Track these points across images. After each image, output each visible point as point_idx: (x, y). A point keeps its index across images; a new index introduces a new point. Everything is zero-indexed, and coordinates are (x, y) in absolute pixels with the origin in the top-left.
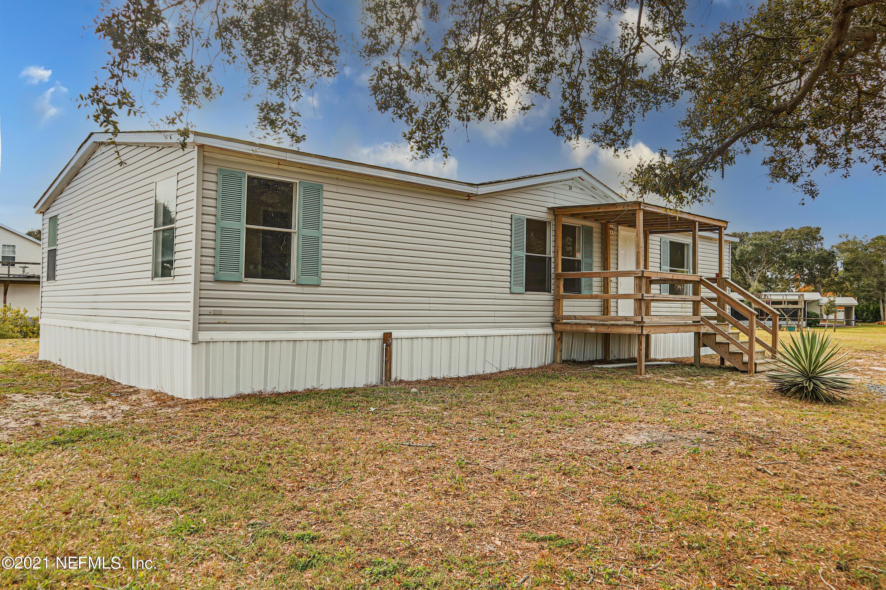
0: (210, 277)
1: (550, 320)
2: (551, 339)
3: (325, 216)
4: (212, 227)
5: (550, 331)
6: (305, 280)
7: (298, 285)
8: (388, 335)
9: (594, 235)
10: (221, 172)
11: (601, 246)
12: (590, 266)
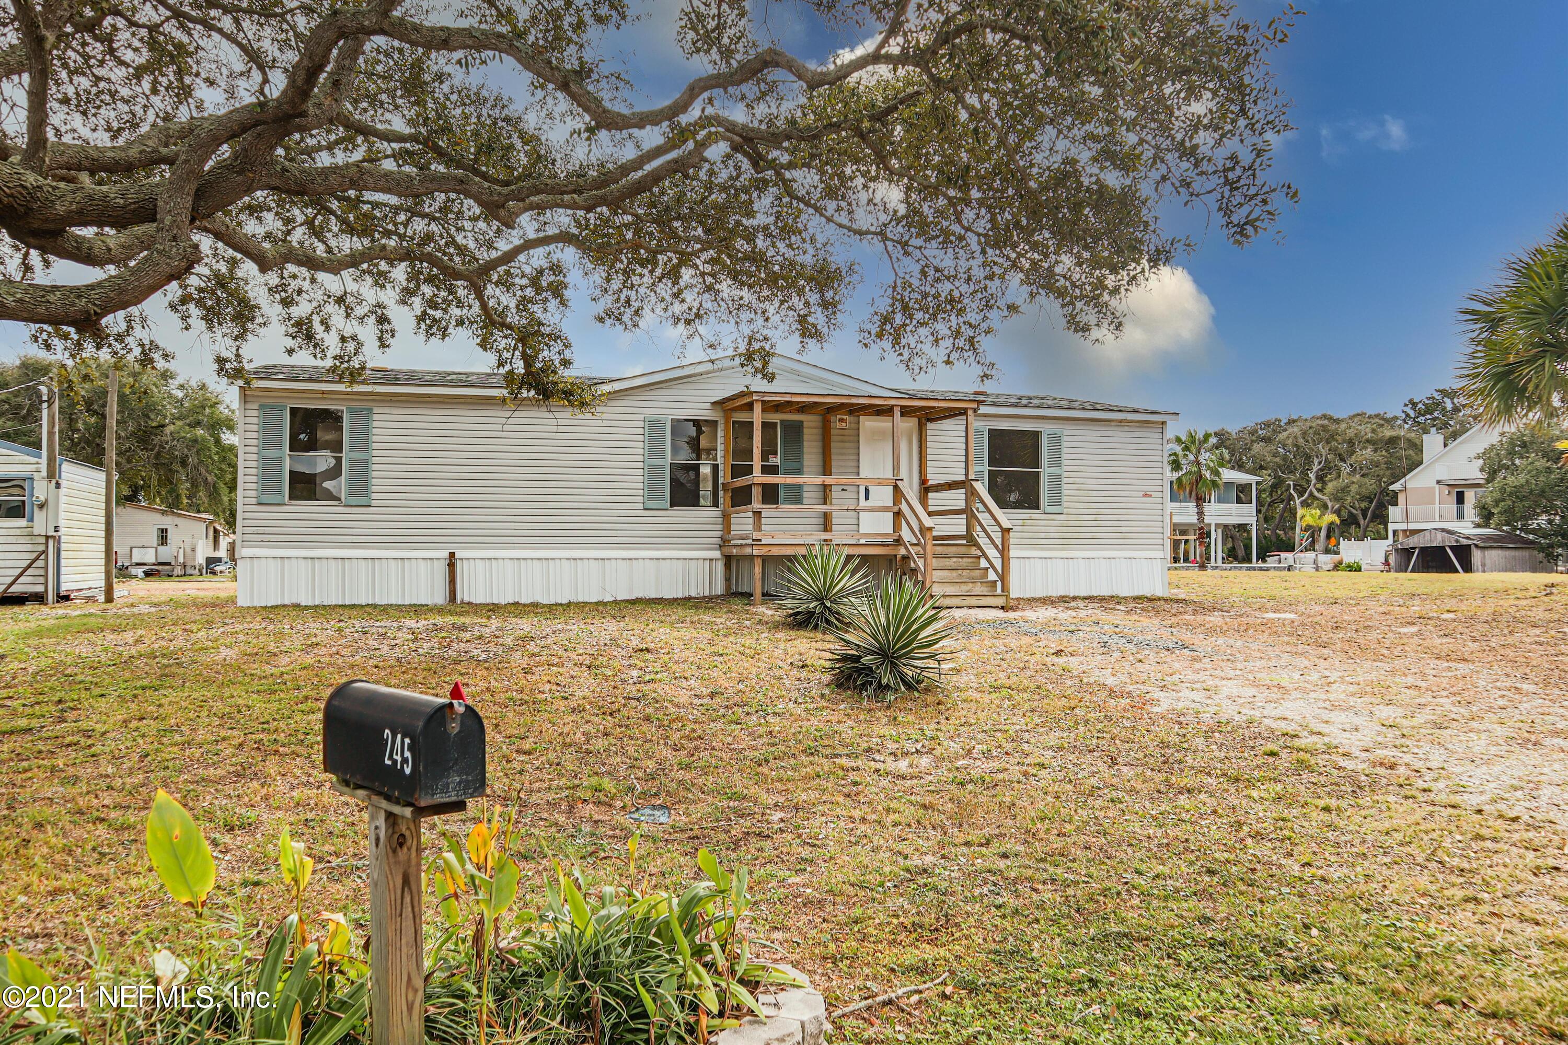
0: (254, 501)
1: (718, 541)
2: (720, 567)
3: (375, 438)
4: (255, 457)
5: (717, 554)
6: (353, 500)
7: (346, 506)
8: (452, 555)
9: (805, 431)
10: (262, 407)
11: (820, 444)
12: (799, 471)
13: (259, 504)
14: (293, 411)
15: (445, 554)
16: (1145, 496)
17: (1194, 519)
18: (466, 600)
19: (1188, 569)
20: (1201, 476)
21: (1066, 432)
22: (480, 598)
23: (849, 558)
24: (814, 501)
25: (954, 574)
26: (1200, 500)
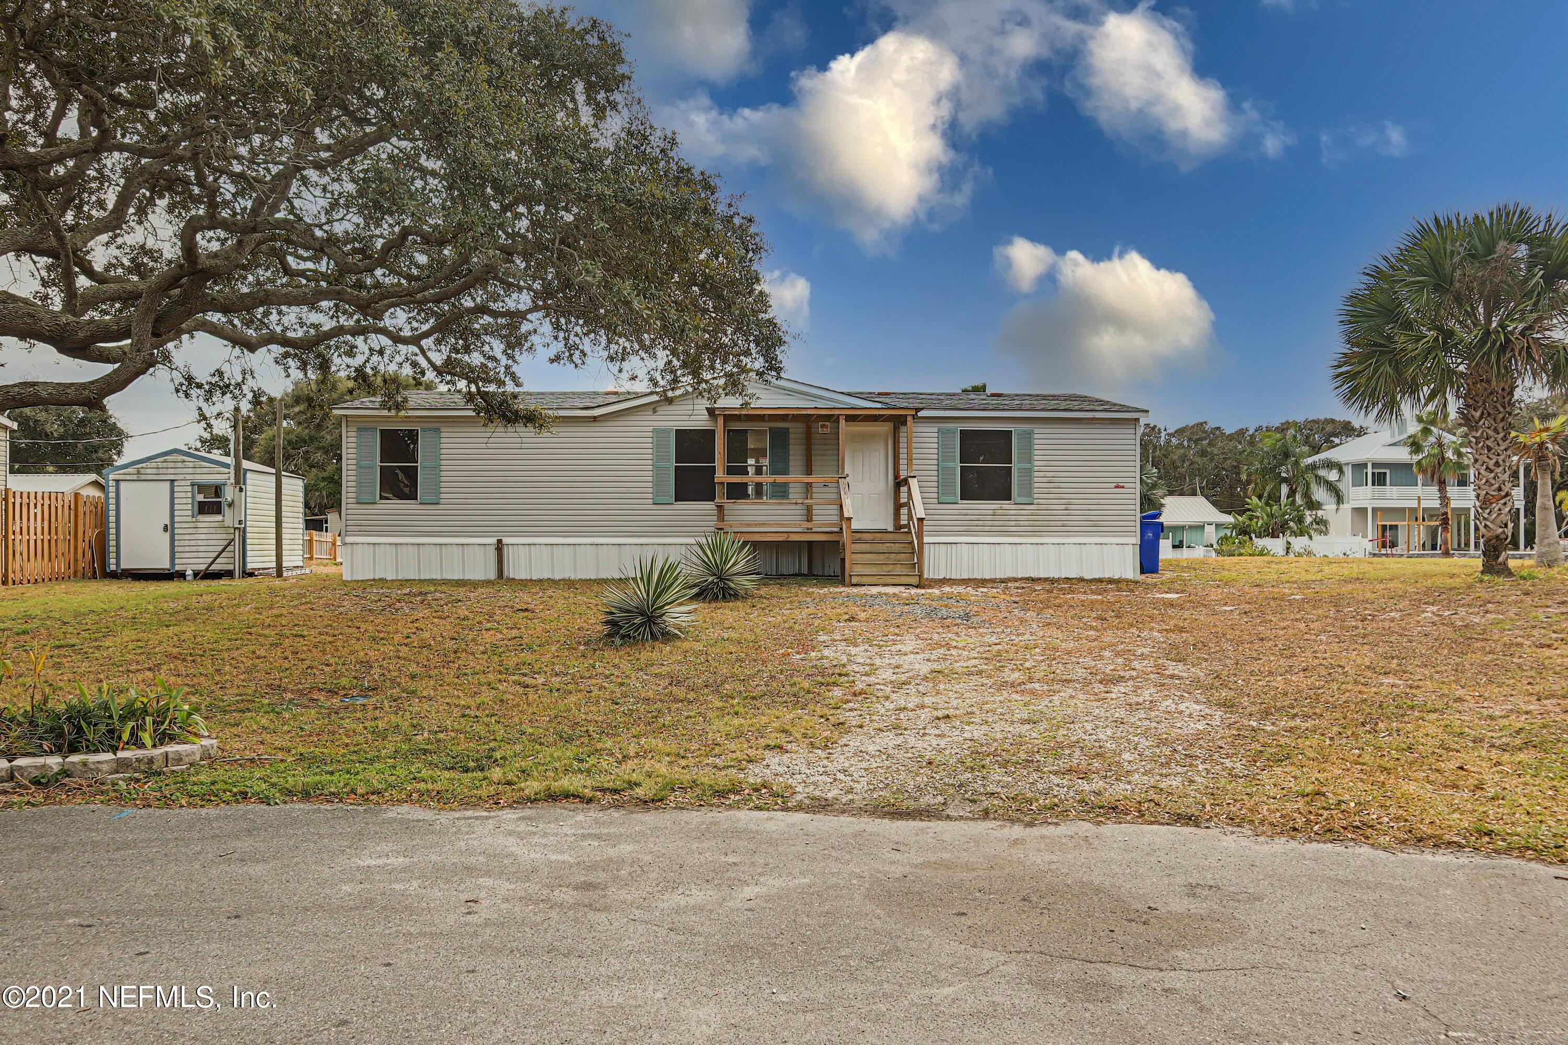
0: (354, 500)
1: (714, 529)
3: (442, 451)
4: (354, 467)
6: (426, 499)
7: (420, 504)
8: (500, 541)
9: (791, 436)
10: (360, 430)
11: (804, 447)
12: (785, 472)
13: (358, 503)
14: (381, 431)
15: (494, 540)
16: (1116, 487)
17: (1436, 504)
18: (511, 576)
19: (1433, 556)
20: (1443, 459)
21: (1036, 431)
22: (522, 575)
23: (745, 543)
24: (798, 496)
25: (882, 557)
26: (1442, 484)
